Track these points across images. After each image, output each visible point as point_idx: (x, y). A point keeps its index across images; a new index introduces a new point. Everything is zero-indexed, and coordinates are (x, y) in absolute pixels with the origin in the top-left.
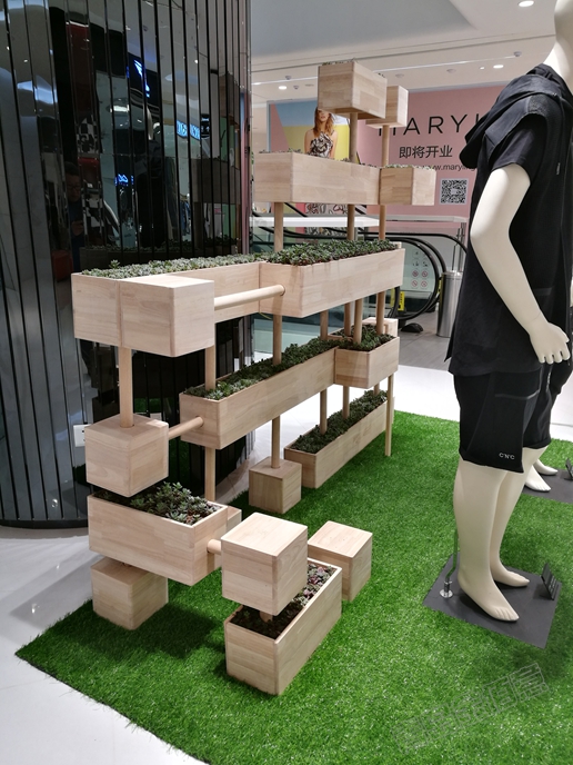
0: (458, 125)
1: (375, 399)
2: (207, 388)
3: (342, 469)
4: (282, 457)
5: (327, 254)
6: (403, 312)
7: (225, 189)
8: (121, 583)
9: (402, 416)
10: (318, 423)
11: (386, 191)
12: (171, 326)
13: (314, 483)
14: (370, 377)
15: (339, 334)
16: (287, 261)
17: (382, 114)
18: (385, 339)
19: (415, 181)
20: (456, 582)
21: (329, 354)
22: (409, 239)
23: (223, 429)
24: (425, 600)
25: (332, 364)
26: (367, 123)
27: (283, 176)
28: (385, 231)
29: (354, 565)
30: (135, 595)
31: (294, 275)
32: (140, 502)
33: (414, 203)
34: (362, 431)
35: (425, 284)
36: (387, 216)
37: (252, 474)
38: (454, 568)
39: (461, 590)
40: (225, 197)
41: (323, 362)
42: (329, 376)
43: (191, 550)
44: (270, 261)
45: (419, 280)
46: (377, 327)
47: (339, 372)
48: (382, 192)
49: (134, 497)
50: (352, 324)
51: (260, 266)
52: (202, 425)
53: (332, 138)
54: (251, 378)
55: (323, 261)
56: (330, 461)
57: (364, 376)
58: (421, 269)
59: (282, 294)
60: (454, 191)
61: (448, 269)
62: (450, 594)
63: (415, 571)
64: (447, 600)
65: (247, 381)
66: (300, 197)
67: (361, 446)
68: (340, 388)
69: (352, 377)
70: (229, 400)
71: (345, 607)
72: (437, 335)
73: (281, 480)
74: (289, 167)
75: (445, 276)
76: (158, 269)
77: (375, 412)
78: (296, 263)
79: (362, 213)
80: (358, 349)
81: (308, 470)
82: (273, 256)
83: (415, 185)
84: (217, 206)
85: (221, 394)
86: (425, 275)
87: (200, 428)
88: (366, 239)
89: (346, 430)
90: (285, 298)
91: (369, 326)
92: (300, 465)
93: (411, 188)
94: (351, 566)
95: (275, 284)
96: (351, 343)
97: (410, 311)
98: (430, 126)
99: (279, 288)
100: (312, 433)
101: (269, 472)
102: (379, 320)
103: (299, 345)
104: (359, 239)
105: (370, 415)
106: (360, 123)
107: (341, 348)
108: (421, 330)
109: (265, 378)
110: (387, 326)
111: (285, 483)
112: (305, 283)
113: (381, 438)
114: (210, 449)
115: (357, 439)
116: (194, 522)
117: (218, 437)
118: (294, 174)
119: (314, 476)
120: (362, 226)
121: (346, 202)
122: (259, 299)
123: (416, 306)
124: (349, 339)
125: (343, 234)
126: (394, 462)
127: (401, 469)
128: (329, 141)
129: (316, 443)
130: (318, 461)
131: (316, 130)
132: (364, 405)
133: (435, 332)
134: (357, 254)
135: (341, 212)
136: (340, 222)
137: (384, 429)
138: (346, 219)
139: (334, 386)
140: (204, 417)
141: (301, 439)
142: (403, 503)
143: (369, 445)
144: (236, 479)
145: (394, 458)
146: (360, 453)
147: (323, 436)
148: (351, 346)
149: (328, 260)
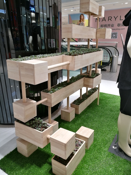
0: (116, 19)
1: (95, 90)
2: (48, 90)
3: (86, 109)
4: (70, 106)
5: (82, 52)
6: (102, 66)
7: (54, 35)
8: (24, 145)
9: (102, 94)
10: (80, 96)
11: (98, 35)
12: (34, 76)
13: (78, 113)
14: (94, 85)
15: (85, 73)
16: (70, 55)
17: (97, 14)
18: (98, 75)
19: (106, 32)
20: (118, 144)
21: (82, 79)
22: (103, 48)
23: (52, 102)
24: (109, 150)
25: (83, 82)
26: (93, 16)
27: (70, 31)
28: (98, 46)
29: (89, 140)
30: (28, 148)
31: (72, 59)
32: (28, 124)
33: (106, 38)
34: (91, 98)
35: (107, 59)
36: (98, 42)
37: (62, 111)
38: (117, 141)
39: (119, 146)
40: (54, 37)
41: (81, 81)
42: (83, 85)
43: (42, 139)
44: (66, 55)
45: (106, 57)
46: (96, 71)
47: (85, 84)
48: (97, 35)
49: (27, 123)
50: (89, 70)
51: (63, 56)
52: (47, 100)
53: (84, 23)
54: (61, 87)
55: (81, 54)
56: (82, 107)
57: (92, 85)
58: (106, 55)
59: (69, 64)
60: (114, 35)
61: (113, 55)
62: (116, 148)
63: (106, 140)
64: (115, 150)
65: (59, 88)
66: (74, 37)
67: (91, 102)
68: (86, 88)
69: (89, 85)
70: (54, 94)
71: (86, 151)
72: (110, 72)
73: (69, 113)
74: (71, 28)
75: (112, 57)
76: (32, 58)
77: (95, 93)
78: (73, 55)
79: (91, 41)
80: (90, 78)
81: (77, 109)
82: (67, 53)
83: (106, 33)
84: (52, 40)
85: (52, 92)
86: (107, 56)
87: (46, 101)
88: (93, 48)
89: (87, 98)
90: (70, 65)
91: (93, 71)
92: (75, 109)
93: (105, 34)
94: (88, 140)
95: (67, 61)
96: (89, 76)
97: (103, 65)
98: (109, 19)
99: (68, 62)
100: (78, 99)
101: (66, 111)
102: (96, 69)
103: (75, 77)
104: (91, 48)
105: (93, 94)
106: (91, 16)
107: (86, 77)
108: (106, 70)
109: (65, 87)
110: (98, 71)
111: (70, 114)
112: (75, 61)
113: (96, 100)
114: (50, 107)
115: (90, 100)
116: (43, 131)
117: (51, 104)
118: (73, 30)
119: (78, 111)
120: (91, 44)
121: (87, 38)
122: (63, 66)
123: (105, 64)
124: (88, 75)
125: (87, 47)
126: (99, 107)
127: (101, 109)
128: (83, 24)
129: (79, 102)
130: (79, 107)
131: (80, 21)
132: (92, 91)
133: (110, 71)
134: (90, 52)
135: (86, 41)
136: (86, 43)
137: (97, 97)
138: (87, 43)
139: (84, 87)
140: (47, 98)
141: (75, 101)
142: (102, 119)
143: (93, 102)
144: (58, 111)
145: (100, 106)
146: (91, 104)
147: (81, 100)
148: (88, 77)
149: (82, 54)
